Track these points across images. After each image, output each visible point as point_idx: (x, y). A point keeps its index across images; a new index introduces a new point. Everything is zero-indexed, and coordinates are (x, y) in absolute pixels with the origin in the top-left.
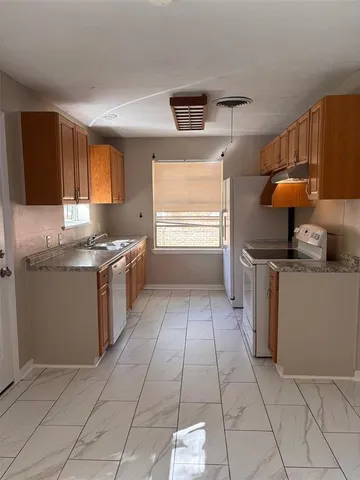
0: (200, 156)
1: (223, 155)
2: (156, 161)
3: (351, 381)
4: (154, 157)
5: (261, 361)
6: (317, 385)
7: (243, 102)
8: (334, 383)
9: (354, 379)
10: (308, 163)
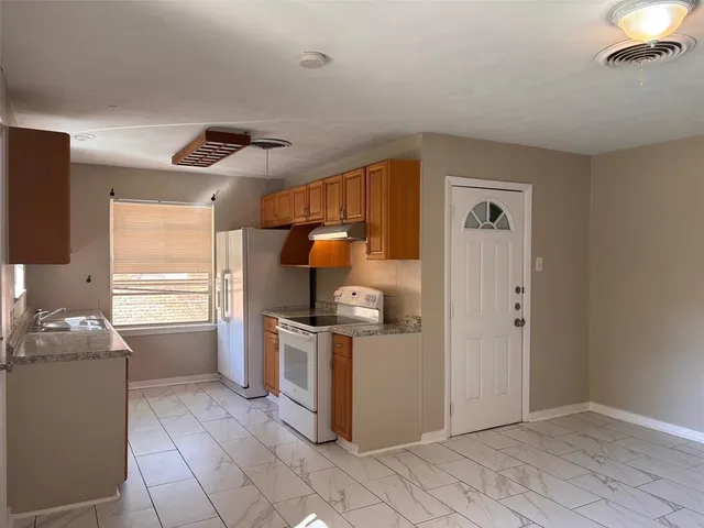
0: (185, 198)
1: (213, 199)
2: (116, 200)
3: (419, 446)
4: (112, 194)
5: (324, 447)
6: (395, 455)
7: (281, 145)
8: (406, 450)
9: (421, 443)
10: (364, 222)
